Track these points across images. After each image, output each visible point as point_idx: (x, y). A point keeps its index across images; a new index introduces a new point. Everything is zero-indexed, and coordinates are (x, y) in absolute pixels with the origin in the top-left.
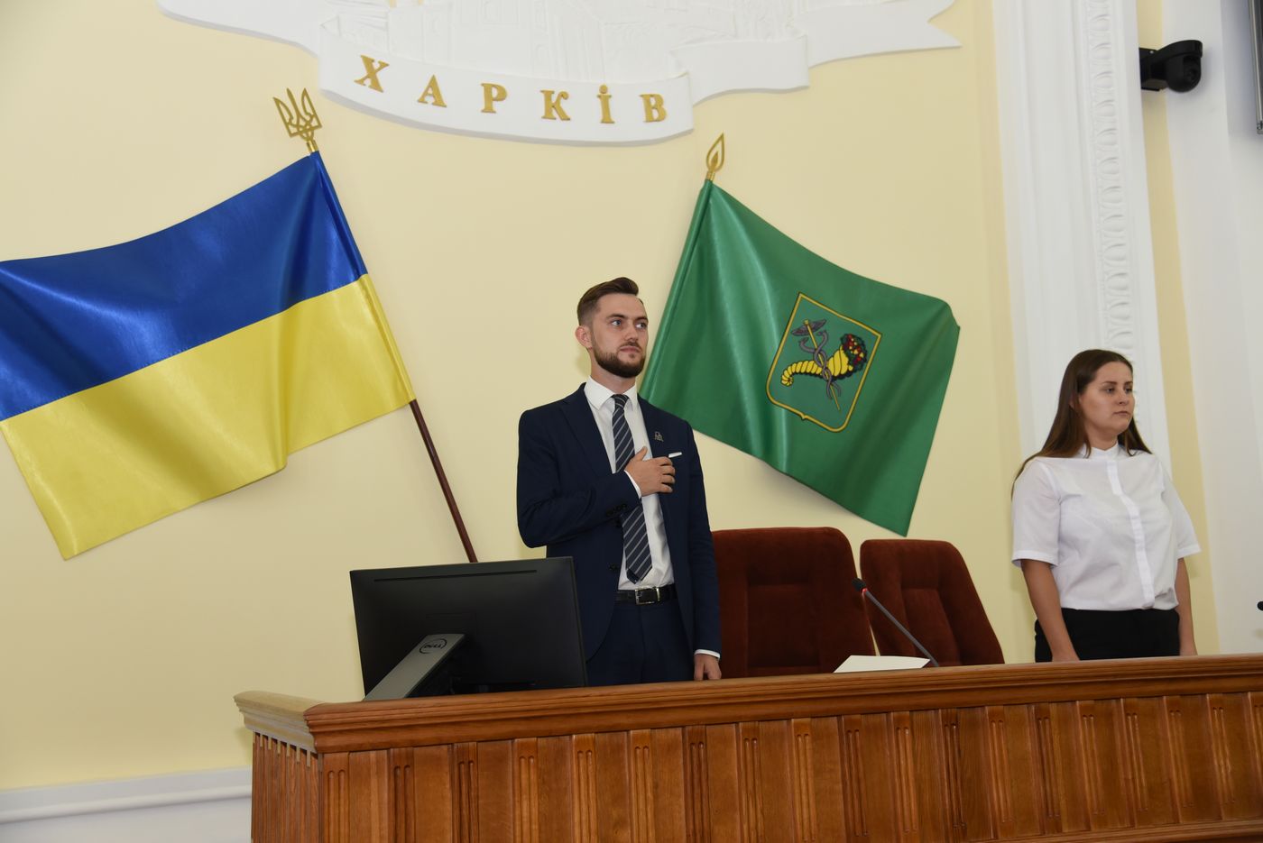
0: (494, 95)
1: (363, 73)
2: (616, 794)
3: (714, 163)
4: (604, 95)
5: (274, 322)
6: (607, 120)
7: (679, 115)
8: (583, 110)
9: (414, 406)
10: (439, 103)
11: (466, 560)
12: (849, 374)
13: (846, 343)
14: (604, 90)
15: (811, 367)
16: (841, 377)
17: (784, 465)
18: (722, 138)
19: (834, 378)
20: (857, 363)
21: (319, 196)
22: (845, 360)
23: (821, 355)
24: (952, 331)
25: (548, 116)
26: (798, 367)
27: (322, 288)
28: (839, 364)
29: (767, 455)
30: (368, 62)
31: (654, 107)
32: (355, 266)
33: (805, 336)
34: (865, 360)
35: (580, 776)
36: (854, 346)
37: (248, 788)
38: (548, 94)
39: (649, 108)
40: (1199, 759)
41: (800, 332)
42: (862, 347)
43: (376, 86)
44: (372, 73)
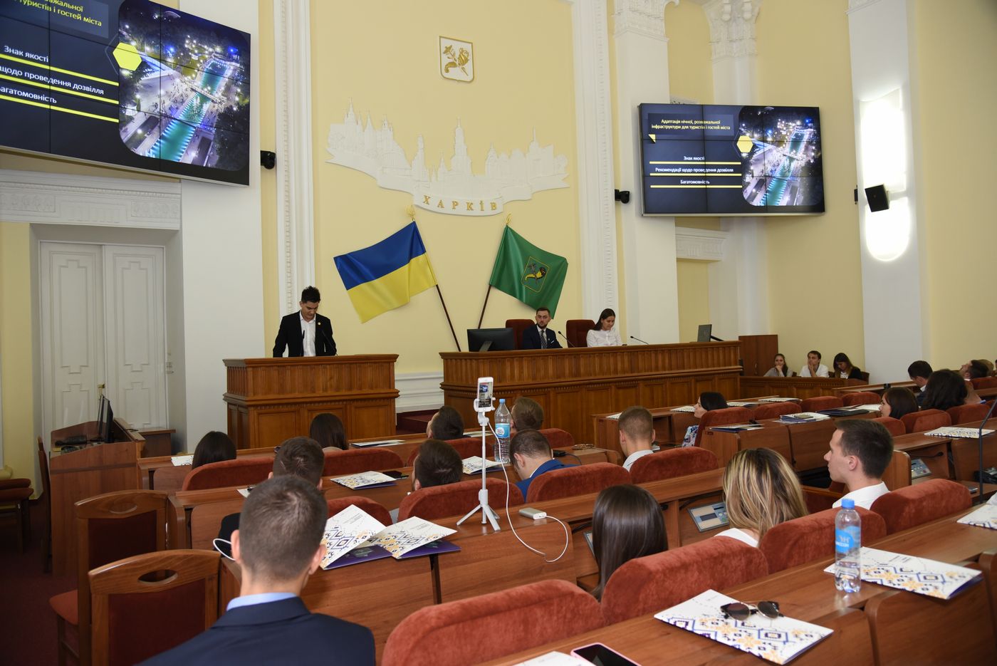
1: (424, 200)
2: (521, 368)
3: (508, 221)
4: (481, 203)
5: (407, 265)
6: (482, 210)
7: (499, 209)
8: (476, 207)
9: (437, 286)
10: (442, 207)
12: (541, 277)
13: (541, 269)
14: (481, 202)
15: (532, 276)
17: (524, 301)
18: (510, 214)
19: (538, 278)
20: (543, 274)
21: (415, 234)
22: (541, 274)
23: (535, 273)
24: (567, 264)
25: (468, 209)
26: (529, 276)
27: (417, 255)
28: (539, 275)
29: (521, 299)
30: (426, 197)
31: (494, 206)
32: (424, 251)
33: (532, 268)
34: (545, 274)
35: (516, 364)
36: (543, 270)
37: (443, 376)
38: (468, 203)
39: (492, 207)
40: (616, 364)
41: (530, 267)
42: (545, 270)
43: (428, 203)
44: (427, 198)
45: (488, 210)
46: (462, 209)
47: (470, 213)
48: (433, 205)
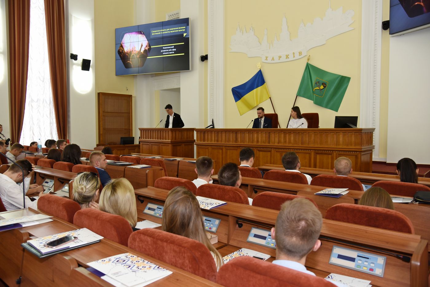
0: (280, 57)
3: (308, 60)
6: (294, 57)
7: (304, 54)
8: (291, 56)
9: (270, 98)
11: (274, 113)
12: (323, 89)
13: (323, 84)
15: (318, 88)
16: (322, 89)
18: (310, 56)
19: (321, 89)
20: (325, 87)
21: (261, 75)
22: (323, 87)
23: (319, 86)
25: (287, 58)
26: (315, 88)
28: (322, 87)
31: (300, 53)
32: (264, 83)
34: (326, 86)
38: (286, 55)
42: (325, 84)
43: (267, 60)
44: (267, 57)
45: (297, 56)
46: (283, 59)
47: (288, 60)
48: (269, 60)
